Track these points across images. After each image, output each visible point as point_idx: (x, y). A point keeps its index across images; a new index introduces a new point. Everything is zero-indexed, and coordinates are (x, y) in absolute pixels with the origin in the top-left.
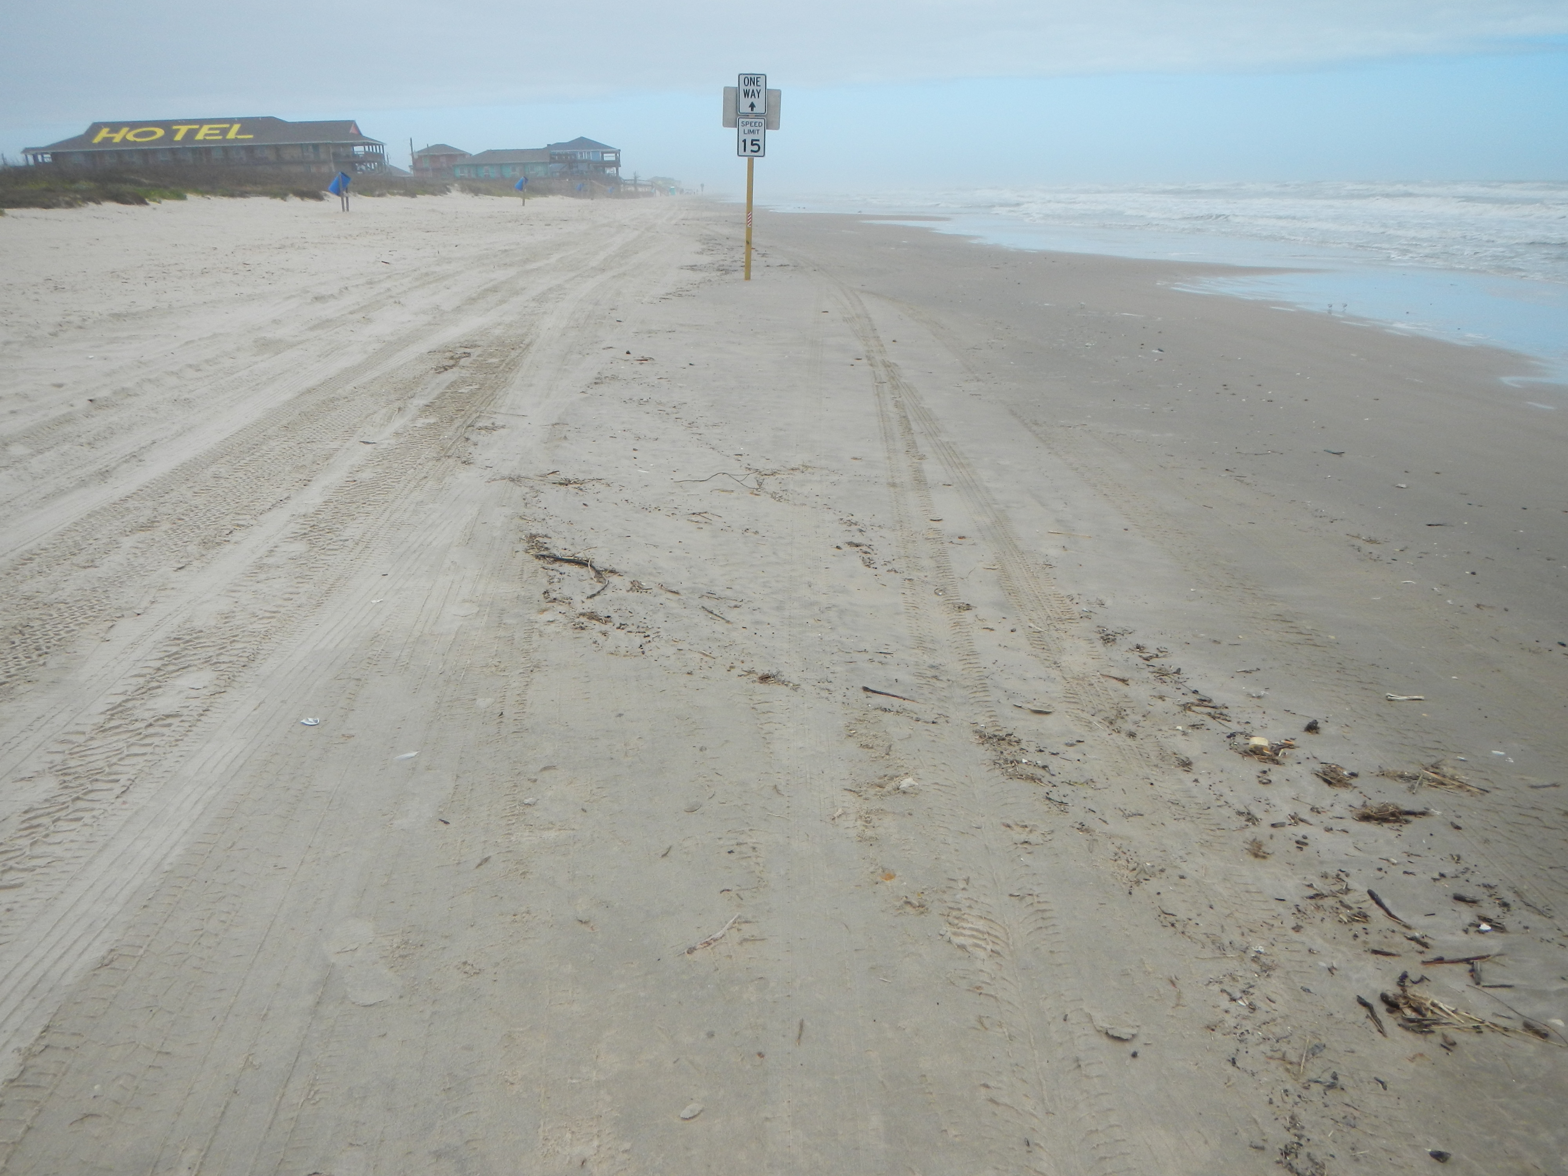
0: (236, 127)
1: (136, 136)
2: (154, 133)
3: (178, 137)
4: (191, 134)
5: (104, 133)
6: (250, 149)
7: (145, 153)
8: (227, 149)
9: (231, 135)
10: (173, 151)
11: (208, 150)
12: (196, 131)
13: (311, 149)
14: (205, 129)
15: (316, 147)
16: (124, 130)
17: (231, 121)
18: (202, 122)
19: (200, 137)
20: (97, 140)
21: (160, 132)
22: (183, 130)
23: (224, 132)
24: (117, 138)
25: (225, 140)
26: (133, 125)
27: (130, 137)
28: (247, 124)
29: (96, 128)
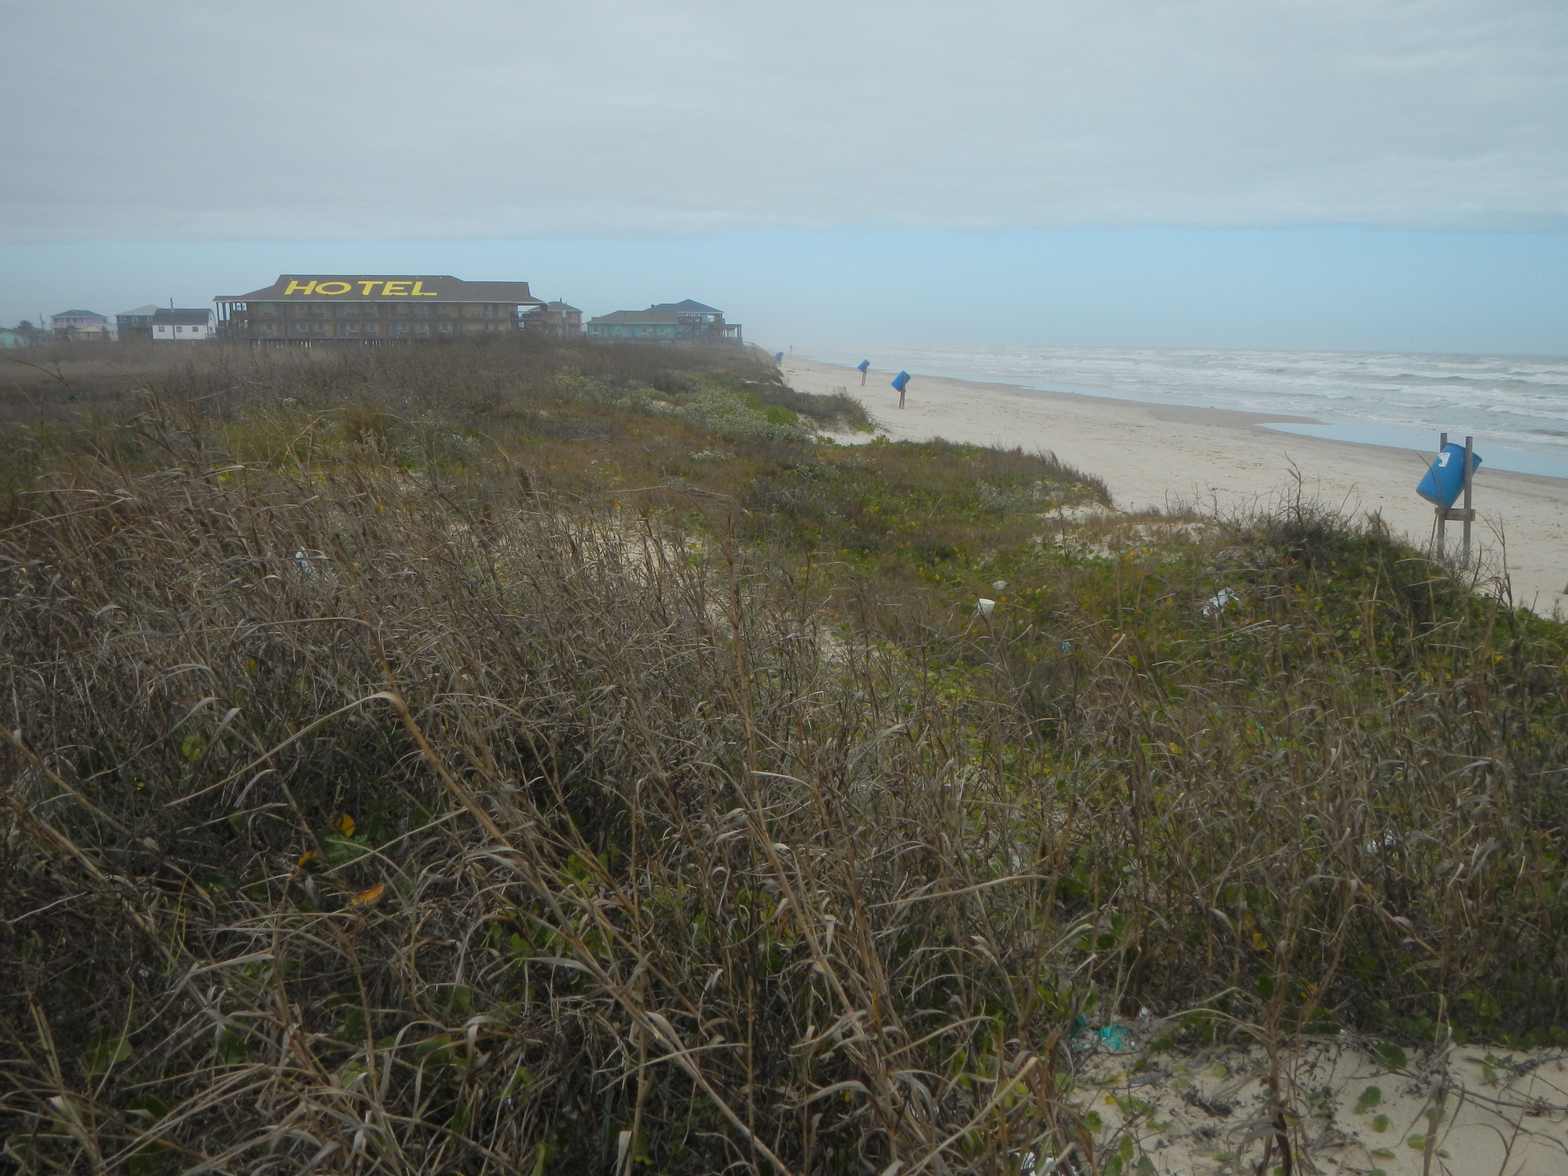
0: (419, 285)
1: (325, 289)
2: (342, 288)
3: (366, 292)
4: (376, 290)
5: (293, 286)
6: (433, 306)
7: (335, 306)
8: (412, 305)
9: (416, 291)
10: (361, 305)
11: (393, 305)
12: (382, 287)
13: (490, 308)
14: (389, 286)
15: (495, 306)
16: (313, 284)
17: (414, 279)
18: (386, 279)
19: (386, 292)
20: (289, 291)
21: (347, 287)
22: (369, 286)
23: (409, 289)
24: (308, 291)
25: (410, 296)
26: (320, 279)
27: (319, 290)
28: (430, 282)
29: (284, 280)
